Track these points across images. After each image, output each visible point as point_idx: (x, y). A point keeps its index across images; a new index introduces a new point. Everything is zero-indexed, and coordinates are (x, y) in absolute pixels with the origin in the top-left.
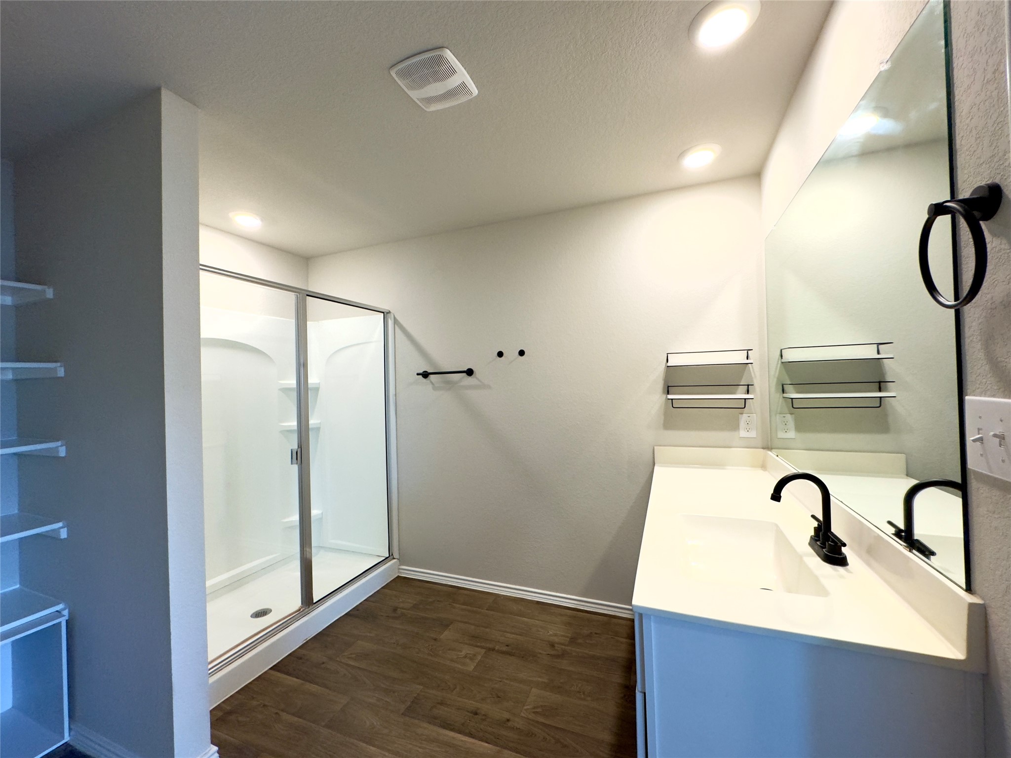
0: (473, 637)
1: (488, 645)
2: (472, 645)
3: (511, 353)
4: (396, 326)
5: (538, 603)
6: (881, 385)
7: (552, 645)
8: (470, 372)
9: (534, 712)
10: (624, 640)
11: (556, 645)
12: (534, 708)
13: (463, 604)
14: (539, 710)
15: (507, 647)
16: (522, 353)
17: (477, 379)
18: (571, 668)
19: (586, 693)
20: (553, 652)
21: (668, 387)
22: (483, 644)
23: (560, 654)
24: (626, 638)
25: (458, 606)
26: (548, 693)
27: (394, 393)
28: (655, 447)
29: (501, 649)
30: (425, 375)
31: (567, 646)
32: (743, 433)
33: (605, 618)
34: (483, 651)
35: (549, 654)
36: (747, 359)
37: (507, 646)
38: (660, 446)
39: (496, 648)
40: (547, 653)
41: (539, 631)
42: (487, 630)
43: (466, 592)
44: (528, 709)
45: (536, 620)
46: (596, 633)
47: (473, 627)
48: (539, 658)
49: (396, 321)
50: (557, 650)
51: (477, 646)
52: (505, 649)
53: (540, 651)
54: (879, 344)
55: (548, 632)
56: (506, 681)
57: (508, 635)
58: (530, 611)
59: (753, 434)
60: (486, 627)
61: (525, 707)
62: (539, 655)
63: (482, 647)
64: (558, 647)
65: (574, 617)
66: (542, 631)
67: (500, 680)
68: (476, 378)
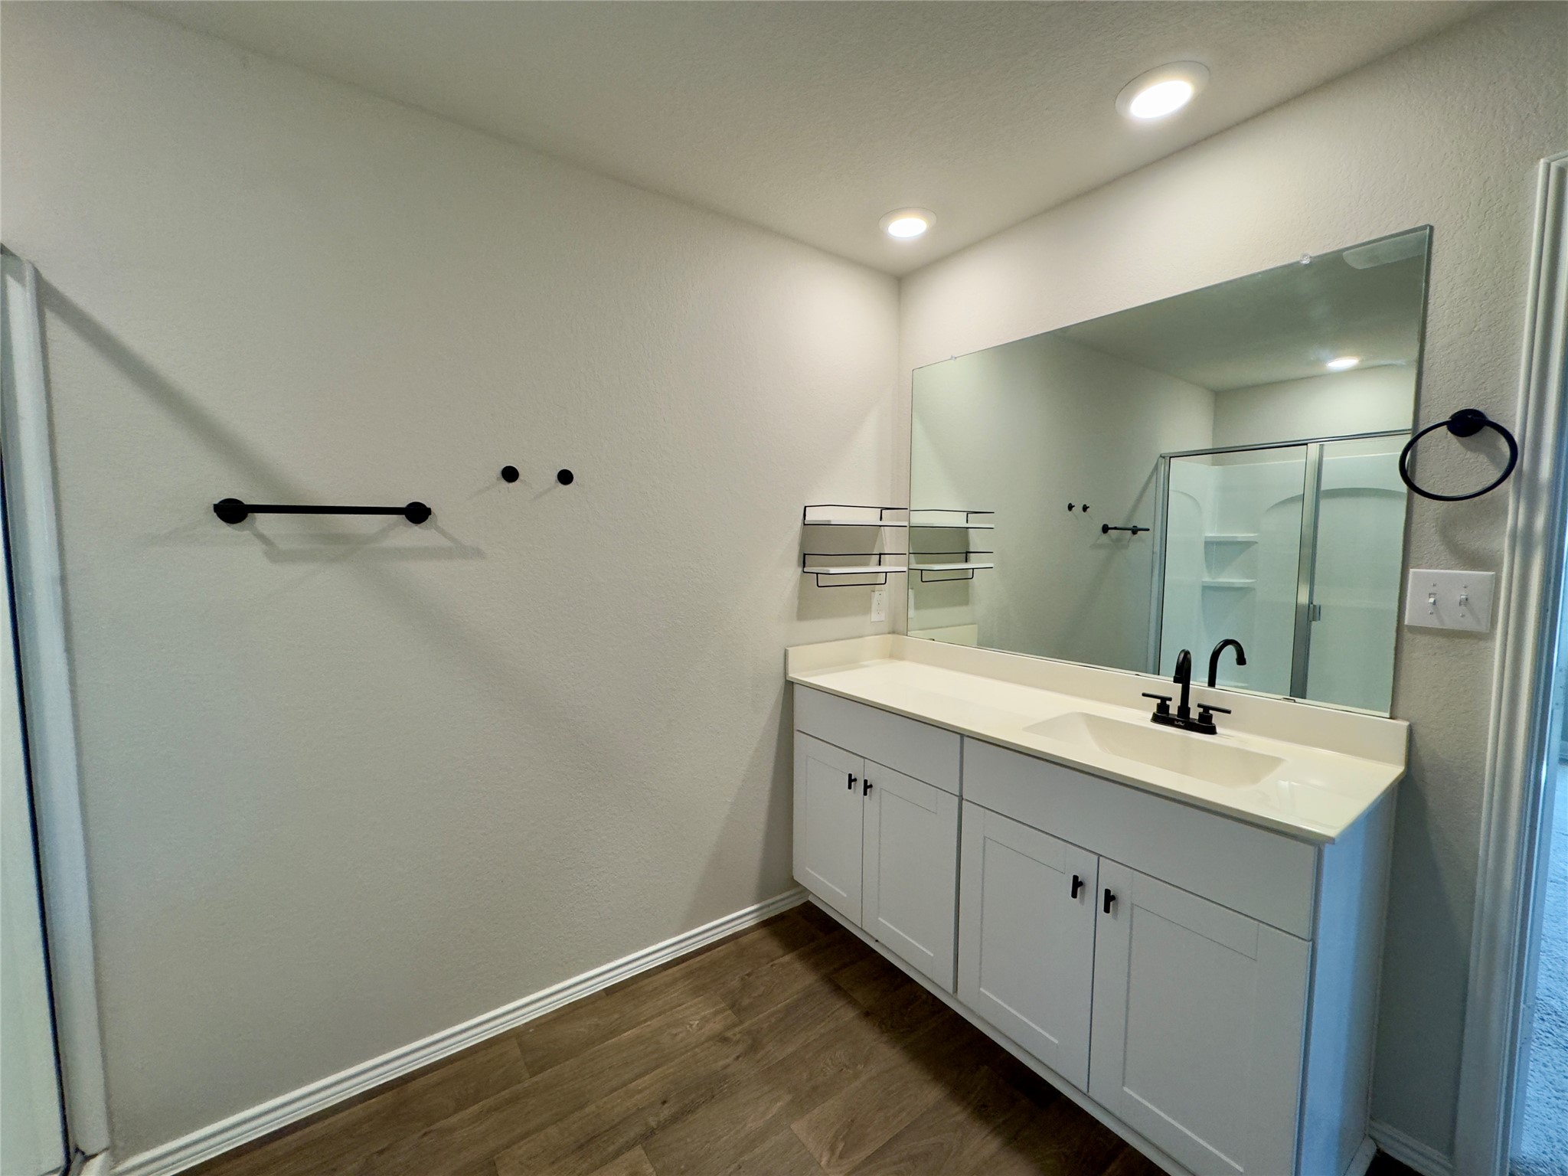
0: (581, 1147)
1: (632, 1134)
2: (604, 1162)
3: (538, 474)
4: (50, 316)
5: (609, 991)
6: (966, 555)
7: (722, 1039)
8: (417, 513)
9: (841, 1157)
10: (787, 958)
11: (729, 1034)
12: (832, 1149)
13: (460, 1106)
14: (841, 1146)
15: (666, 1105)
16: (565, 477)
17: (443, 533)
18: (790, 1049)
19: (847, 1064)
20: (740, 1049)
21: (805, 555)
22: (621, 1141)
23: (750, 1042)
24: (787, 954)
25: (454, 1120)
26: (816, 1111)
27: (57, 573)
28: (789, 649)
29: (662, 1117)
30: (232, 511)
31: (741, 1022)
32: (874, 617)
33: (730, 946)
34: (638, 1151)
35: (738, 1057)
36: (881, 520)
37: (664, 1102)
38: (797, 645)
39: (653, 1124)
40: (734, 1056)
41: (676, 1035)
42: (590, 1109)
43: (421, 1082)
44: (829, 1162)
45: (645, 1021)
46: (749, 975)
47: (552, 1131)
48: (734, 1075)
49: (46, 298)
50: (738, 1042)
51: (618, 1154)
52: (666, 1112)
53: (721, 1063)
54: (968, 513)
55: (691, 1026)
56: (746, 1158)
57: (641, 1083)
58: (616, 1016)
59: (882, 616)
60: (581, 1107)
61: (823, 1163)
62: (728, 1070)
63: (629, 1146)
64: (735, 1035)
65: (690, 974)
66: (679, 1030)
67: (734, 1166)
68: (437, 528)
